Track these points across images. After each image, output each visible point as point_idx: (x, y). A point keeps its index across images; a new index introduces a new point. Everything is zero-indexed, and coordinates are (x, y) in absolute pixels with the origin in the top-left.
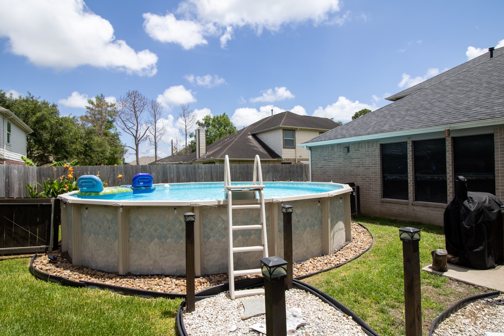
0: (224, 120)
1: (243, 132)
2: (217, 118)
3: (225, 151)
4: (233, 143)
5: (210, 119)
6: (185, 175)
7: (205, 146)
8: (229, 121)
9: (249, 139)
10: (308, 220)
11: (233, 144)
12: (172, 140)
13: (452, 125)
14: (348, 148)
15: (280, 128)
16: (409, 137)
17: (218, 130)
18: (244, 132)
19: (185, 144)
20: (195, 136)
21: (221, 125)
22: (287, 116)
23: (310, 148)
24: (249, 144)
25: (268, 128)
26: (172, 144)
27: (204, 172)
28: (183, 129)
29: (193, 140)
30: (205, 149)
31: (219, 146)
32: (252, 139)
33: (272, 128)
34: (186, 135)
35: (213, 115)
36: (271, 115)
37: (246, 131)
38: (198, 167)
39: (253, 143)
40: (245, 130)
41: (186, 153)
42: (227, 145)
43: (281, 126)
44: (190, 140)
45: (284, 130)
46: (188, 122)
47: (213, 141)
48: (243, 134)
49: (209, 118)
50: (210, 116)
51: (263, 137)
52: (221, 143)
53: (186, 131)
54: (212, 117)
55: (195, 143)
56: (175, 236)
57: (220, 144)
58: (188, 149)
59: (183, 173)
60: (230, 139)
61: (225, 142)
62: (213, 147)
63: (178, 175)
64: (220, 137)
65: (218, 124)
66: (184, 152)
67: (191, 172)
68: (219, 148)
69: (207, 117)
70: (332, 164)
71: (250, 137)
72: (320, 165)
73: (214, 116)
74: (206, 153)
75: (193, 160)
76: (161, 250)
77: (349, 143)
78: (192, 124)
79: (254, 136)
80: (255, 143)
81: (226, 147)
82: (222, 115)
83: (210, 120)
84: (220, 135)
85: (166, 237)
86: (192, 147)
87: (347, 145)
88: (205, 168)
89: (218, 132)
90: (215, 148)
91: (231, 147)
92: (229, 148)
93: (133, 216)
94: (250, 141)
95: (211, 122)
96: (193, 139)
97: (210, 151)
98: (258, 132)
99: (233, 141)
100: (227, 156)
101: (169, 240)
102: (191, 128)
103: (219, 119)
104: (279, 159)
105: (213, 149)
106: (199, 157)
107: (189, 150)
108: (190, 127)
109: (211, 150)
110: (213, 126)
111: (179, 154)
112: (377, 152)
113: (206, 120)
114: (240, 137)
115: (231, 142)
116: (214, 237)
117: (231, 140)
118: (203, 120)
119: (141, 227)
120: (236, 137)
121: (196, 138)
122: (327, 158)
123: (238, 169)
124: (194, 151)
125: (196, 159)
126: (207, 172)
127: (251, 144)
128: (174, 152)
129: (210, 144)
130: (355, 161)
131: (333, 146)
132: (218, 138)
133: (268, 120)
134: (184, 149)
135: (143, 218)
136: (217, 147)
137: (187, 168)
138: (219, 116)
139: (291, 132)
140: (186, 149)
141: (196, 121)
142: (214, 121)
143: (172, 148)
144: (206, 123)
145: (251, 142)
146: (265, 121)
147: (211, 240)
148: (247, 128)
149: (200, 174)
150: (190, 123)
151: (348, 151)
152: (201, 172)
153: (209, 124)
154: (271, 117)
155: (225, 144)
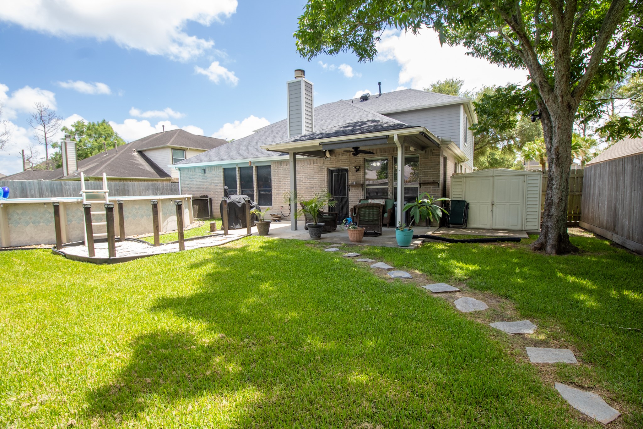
0: (105, 128)
1: (126, 148)
2: (94, 125)
3: (102, 168)
4: (112, 159)
5: (83, 125)
6: (49, 191)
7: (75, 161)
8: (111, 130)
9: (134, 156)
10: (144, 212)
11: (112, 161)
12: (23, 151)
13: (253, 159)
14: (204, 170)
15: (168, 147)
16: (237, 164)
17: (96, 140)
18: (128, 148)
19: (45, 156)
20: (61, 147)
21: (100, 135)
22: (178, 135)
23: (180, 169)
24: (134, 161)
25: (156, 146)
26: (23, 155)
27: (73, 189)
28: (39, 136)
29: (58, 152)
30: (75, 165)
31: (96, 162)
32: (137, 156)
33: (159, 146)
34: (46, 145)
35: (88, 122)
36: (162, 131)
37: (130, 148)
38: (65, 184)
39: (138, 161)
40: (129, 146)
41: (47, 169)
42: (106, 161)
43: (169, 145)
44: (52, 151)
45: (173, 149)
46: (49, 128)
47: (90, 155)
48: (127, 150)
49: (81, 124)
50: (83, 123)
51: (151, 155)
52: (99, 158)
53: (46, 139)
54: (86, 123)
55: (61, 156)
56: (46, 221)
57: (96, 160)
58: (51, 163)
59: (47, 190)
60: (110, 154)
61: (103, 158)
62: (87, 162)
63: (41, 191)
64: (99, 150)
65: (95, 134)
66: (43, 167)
67: (57, 188)
68: (96, 164)
69: (79, 122)
70: (195, 182)
71: (136, 154)
72: (187, 183)
73: (90, 123)
74: (77, 170)
75: (59, 177)
76: (36, 230)
77: (205, 166)
78: (55, 131)
79: (140, 152)
80: (140, 160)
81: (104, 164)
82: (100, 122)
83: (83, 127)
84: (100, 148)
85: (39, 222)
86: (56, 161)
87: (204, 168)
88: (74, 185)
89: (95, 143)
90: (90, 164)
91: (110, 164)
92: (108, 165)
93: (11, 210)
94: (135, 158)
95: (85, 130)
96: (57, 150)
97: (83, 168)
98: (144, 149)
99: (113, 157)
100: (105, 174)
101: (41, 224)
102: (54, 136)
103: (97, 127)
104: (168, 178)
105: (87, 166)
106: (68, 174)
107: (53, 165)
108: (51, 134)
109: (85, 167)
110: (88, 135)
111: (36, 170)
112: (221, 174)
113: (76, 126)
114: (122, 153)
115: (110, 158)
116: (75, 221)
117: (111, 156)
118: (72, 126)
119: (18, 217)
120: (117, 153)
121: (61, 149)
122: (191, 177)
123: (113, 186)
124: (60, 166)
125: (64, 176)
126: (77, 189)
127: (136, 162)
128: (27, 167)
129: (85, 158)
130: (209, 180)
131: (195, 168)
132: (97, 151)
133: (158, 137)
134: (43, 162)
135: (20, 211)
136: (93, 163)
137: (51, 184)
138: (96, 123)
139: (181, 152)
140: (47, 163)
141: (62, 127)
142: (89, 129)
143: (24, 162)
144: (77, 130)
145: (136, 160)
146: (155, 137)
147: (73, 222)
148: (131, 144)
149: (67, 191)
150: (52, 129)
151: (205, 172)
152: (69, 189)
153: (82, 132)
154: (162, 134)
155: (103, 160)
